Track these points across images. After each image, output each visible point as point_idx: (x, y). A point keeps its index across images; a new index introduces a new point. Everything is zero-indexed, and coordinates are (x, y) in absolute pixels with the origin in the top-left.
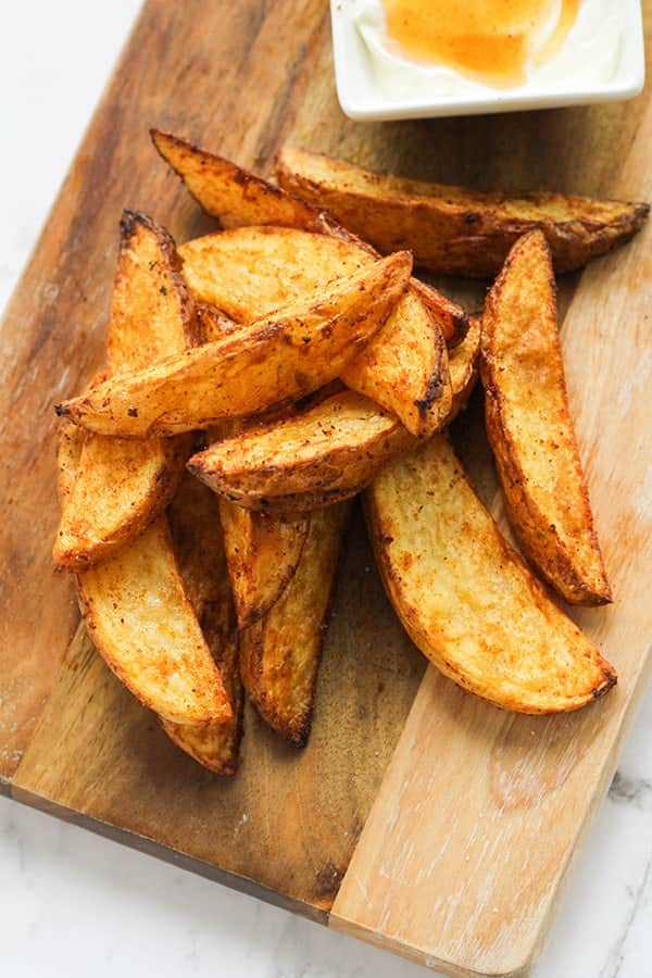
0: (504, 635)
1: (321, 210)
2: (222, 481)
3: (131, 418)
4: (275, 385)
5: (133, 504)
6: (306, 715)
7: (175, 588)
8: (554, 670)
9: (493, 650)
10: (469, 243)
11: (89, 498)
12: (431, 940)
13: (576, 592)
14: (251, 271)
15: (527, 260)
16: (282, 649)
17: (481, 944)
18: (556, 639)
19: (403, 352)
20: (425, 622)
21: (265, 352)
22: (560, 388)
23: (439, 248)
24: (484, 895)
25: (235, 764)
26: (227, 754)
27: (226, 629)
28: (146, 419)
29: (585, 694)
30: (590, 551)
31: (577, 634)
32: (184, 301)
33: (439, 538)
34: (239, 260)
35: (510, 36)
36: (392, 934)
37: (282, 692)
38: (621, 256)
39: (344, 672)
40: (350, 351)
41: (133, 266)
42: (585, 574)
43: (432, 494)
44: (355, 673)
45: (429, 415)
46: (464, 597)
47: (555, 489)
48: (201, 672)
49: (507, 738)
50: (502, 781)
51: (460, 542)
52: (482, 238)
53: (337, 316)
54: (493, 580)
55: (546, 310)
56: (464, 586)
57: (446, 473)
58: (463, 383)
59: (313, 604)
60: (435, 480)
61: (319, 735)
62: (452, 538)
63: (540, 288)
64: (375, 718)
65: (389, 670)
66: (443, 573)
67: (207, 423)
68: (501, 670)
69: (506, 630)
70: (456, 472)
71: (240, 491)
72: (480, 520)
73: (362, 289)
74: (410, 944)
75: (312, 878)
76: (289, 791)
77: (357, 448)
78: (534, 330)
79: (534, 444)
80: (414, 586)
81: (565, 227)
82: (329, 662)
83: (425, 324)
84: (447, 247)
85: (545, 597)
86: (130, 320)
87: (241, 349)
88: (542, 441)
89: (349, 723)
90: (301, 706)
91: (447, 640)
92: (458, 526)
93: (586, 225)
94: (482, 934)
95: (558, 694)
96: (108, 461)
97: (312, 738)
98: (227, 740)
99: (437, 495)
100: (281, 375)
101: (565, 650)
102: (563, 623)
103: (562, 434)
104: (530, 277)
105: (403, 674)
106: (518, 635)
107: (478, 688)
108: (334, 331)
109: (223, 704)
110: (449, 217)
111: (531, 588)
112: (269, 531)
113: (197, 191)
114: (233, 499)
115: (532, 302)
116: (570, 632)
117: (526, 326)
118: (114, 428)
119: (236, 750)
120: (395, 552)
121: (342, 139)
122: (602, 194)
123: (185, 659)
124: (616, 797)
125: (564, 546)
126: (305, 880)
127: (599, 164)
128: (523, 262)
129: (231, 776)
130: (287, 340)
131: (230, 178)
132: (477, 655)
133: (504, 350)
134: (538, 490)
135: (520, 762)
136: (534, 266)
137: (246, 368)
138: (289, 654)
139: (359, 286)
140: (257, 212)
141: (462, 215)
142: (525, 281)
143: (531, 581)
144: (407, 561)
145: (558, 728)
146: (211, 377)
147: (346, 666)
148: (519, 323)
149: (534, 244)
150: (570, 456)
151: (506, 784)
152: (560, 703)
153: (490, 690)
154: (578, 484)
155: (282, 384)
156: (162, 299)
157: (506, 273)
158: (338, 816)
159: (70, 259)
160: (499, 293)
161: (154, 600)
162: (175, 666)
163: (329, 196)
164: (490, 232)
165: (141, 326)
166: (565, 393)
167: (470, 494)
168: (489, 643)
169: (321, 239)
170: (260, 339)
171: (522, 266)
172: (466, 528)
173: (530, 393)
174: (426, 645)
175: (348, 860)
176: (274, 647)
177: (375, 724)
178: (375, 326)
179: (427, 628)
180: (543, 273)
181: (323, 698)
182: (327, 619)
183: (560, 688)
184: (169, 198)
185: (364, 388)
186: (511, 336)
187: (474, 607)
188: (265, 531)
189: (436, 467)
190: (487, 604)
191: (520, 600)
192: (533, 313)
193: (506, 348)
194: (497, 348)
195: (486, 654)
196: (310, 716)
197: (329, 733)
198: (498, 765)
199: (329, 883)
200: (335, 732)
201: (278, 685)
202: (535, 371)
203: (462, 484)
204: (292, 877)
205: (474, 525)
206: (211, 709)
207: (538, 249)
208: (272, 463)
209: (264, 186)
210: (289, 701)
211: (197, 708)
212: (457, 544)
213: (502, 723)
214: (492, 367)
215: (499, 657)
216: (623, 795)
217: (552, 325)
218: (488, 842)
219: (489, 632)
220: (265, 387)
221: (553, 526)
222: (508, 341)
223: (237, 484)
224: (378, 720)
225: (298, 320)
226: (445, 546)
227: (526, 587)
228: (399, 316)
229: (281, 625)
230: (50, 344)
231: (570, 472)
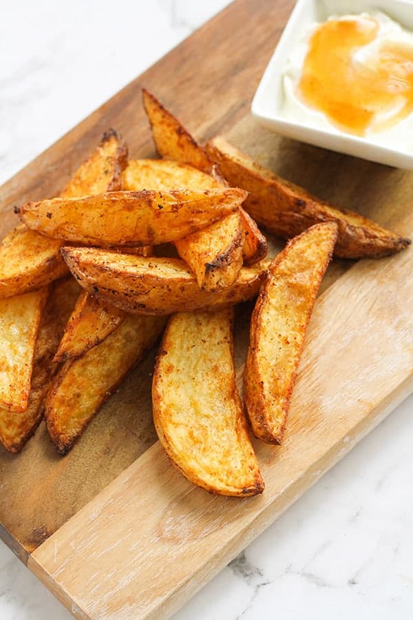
0: (206, 434)
1: (215, 163)
2: (76, 264)
3: (48, 218)
4: (134, 229)
5: (27, 268)
6: (74, 437)
7: (31, 330)
8: (226, 468)
9: (195, 439)
10: (293, 216)
11: (6, 258)
12: (80, 594)
13: (260, 428)
14: (162, 182)
15: (320, 235)
16: (75, 390)
17: (108, 609)
18: (237, 452)
19: (215, 239)
20: (162, 406)
21: (133, 205)
22: (307, 314)
23: (276, 215)
24: (124, 581)
25: (21, 448)
26: (18, 440)
27: (53, 372)
28: (55, 222)
29: (239, 488)
30: (281, 409)
31: (251, 454)
32: (114, 180)
33: (196, 366)
34: (159, 176)
35: (366, 111)
36: (60, 582)
37: (63, 414)
38: (382, 263)
39: (108, 424)
40: (186, 229)
41: (98, 156)
42: (271, 420)
43: (204, 342)
44: (114, 428)
45: (211, 276)
46: (194, 404)
47: (276, 365)
48: (20, 378)
49: (182, 500)
50: (167, 522)
51: (207, 374)
52: (301, 216)
53: (185, 202)
54: (216, 403)
55: (319, 267)
56: (196, 398)
57: (219, 335)
58: (247, 281)
59: (108, 376)
60: (210, 336)
61: (75, 454)
62: (203, 370)
63: (321, 253)
64: (112, 457)
65: (135, 434)
66: (189, 385)
67: (89, 239)
68: (195, 453)
69: (209, 433)
70: (226, 338)
71: (83, 274)
72: (226, 368)
73: (206, 193)
74: (67, 592)
75: (31, 530)
76: (42, 477)
77: (162, 279)
78: (307, 274)
79: (274, 334)
80: (166, 384)
81: (352, 228)
82: (102, 416)
83: (235, 229)
84: (280, 216)
85: (243, 427)
86: (81, 184)
87: (122, 198)
88: (280, 335)
89: (96, 453)
90: (73, 432)
91: (171, 421)
92: (210, 365)
93: (365, 232)
94: (112, 604)
95: (221, 480)
96: (27, 244)
97: (71, 454)
98: (21, 433)
99: (207, 343)
100: (139, 224)
101: (239, 459)
102: (246, 445)
103: (295, 338)
104: (318, 245)
105: (141, 440)
106: (215, 439)
107: (176, 456)
108: (179, 210)
109: (23, 400)
110: (287, 197)
111: (237, 419)
112: (93, 310)
113: (157, 136)
114: (79, 278)
115: (312, 259)
116: (248, 451)
117: (302, 270)
118: (37, 224)
119: (25, 441)
120: (164, 361)
121: (254, 145)
122: (387, 226)
123: (15, 368)
124: (237, 571)
125: (264, 397)
126: (26, 530)
127: (394, 211)
128: (317, 235)
129: (15, 454)
130: (150, 202)
131: (174, 129)
132: (184, 438)
133: (281, 275)
134: (264, 360)
135: (183, 516)
136: (323, 240)
137: (120, 210)
138: (78, 396)
139: (205, 191)
140: (182, 155)
141: (297, 199)
142: (314, 246)
143: (239, 416)
144: (169, 369)
145: (215, 506)
146: (99, 208)
147: (111, 422)
148: (298, 266)
149: (329, 229)
150: (295, 353)
151: (170, 525)
152: (220, 486)
153: (182, 461)
154: (293, 370)
155: (138, 231)
156: (104, 176)
157: (303, 235)
158: (63, 503)
159: (73, 152)
160: (293, 243)
161: (15, 330)
162: (8, 369)
163: (226, 162)
164: (307, 214)
165: (86, 186)
166: (310, 318)
167: (228, 353)
168: (195, 434)
169: (207, 176)
170: (135, 196)
171: (316, 236)
172: (216, 369)
173: (286, 306)
174: (158, 421)
175: (57, 529)
176: (70, 385)
177: (111, 460)
178: (206, 221)
179: (162, 410)
180: (327, 247)
181: (88, 434)
182: (113, 390)
183: (225, 478)
184: (143, 140)
185: (185, 254)
186: (289, 270)
187: (197, 413)
188: (91, 309)
189: (214, 329)
190: (206, 414)
191: (227, 422)
192: (310, 265)
193: (283, 275)
194: (277, 272)
195: (189, 439)
196: (76, 440)
197: (82, 454)
198: (169, 512)
199: (38, 538)
200: (86, 455)
201: (63, 409)
202: (295, 296)
203: (226, 346)
204: (19, 525)
205: (221, 369)
206: (15, 400)
207: (330, 232)
208: (108, 266)
209: (190, 139)
210: (66, 423)
211: (8, 395)
212: (205, 375)
213: (185, 489)
214: (269, 280)
215: (198, 445)
216: (242, 572)
217: (318, 277)
218: (142, 553)
219: (198, 429)
220: (127, 227)
221: (262, 382)
222: (286, 271)
223: (84, 270)
224: (114, 459)
225: (160, 193)
226: (197, 372)
227: (235, 416)
228: (224, 222)
229: (79, 375)
230: (39, 190)
231: (291, 362)
